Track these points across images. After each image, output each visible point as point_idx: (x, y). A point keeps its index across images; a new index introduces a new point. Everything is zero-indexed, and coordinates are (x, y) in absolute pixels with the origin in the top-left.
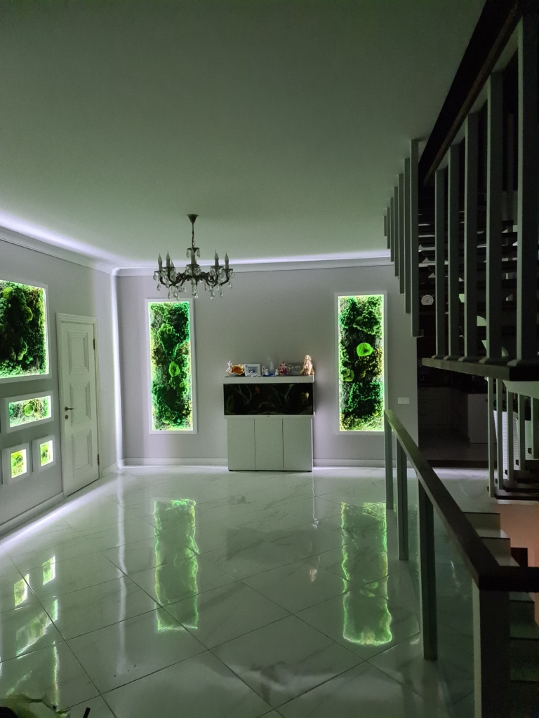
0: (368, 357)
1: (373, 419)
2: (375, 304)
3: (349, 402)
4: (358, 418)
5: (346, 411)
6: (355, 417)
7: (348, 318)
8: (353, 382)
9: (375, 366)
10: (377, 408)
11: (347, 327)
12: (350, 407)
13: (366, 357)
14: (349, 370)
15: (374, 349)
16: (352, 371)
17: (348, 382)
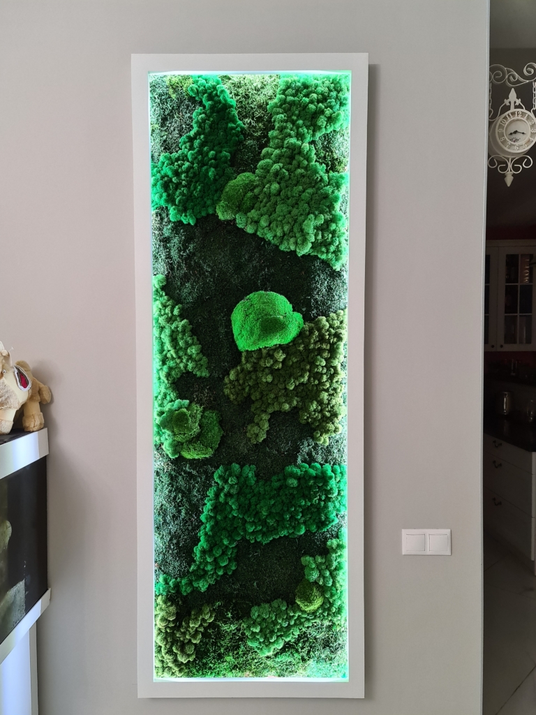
0: (281, 356)
1: (299, 622)
2: (312, 119)
3: (197, 550)
4: (237, 618)
5: (185, 591)
6: (220, 616)
7: (195, 176)
8: (212, 462)
9: (311, 392)
10: (314, 576)
11: (188, 220)
12: (200, 574)
13: (270, 353)
14: (197, 409)
15: (306, 318)
16: (213, 416)
17: (193, 463)
